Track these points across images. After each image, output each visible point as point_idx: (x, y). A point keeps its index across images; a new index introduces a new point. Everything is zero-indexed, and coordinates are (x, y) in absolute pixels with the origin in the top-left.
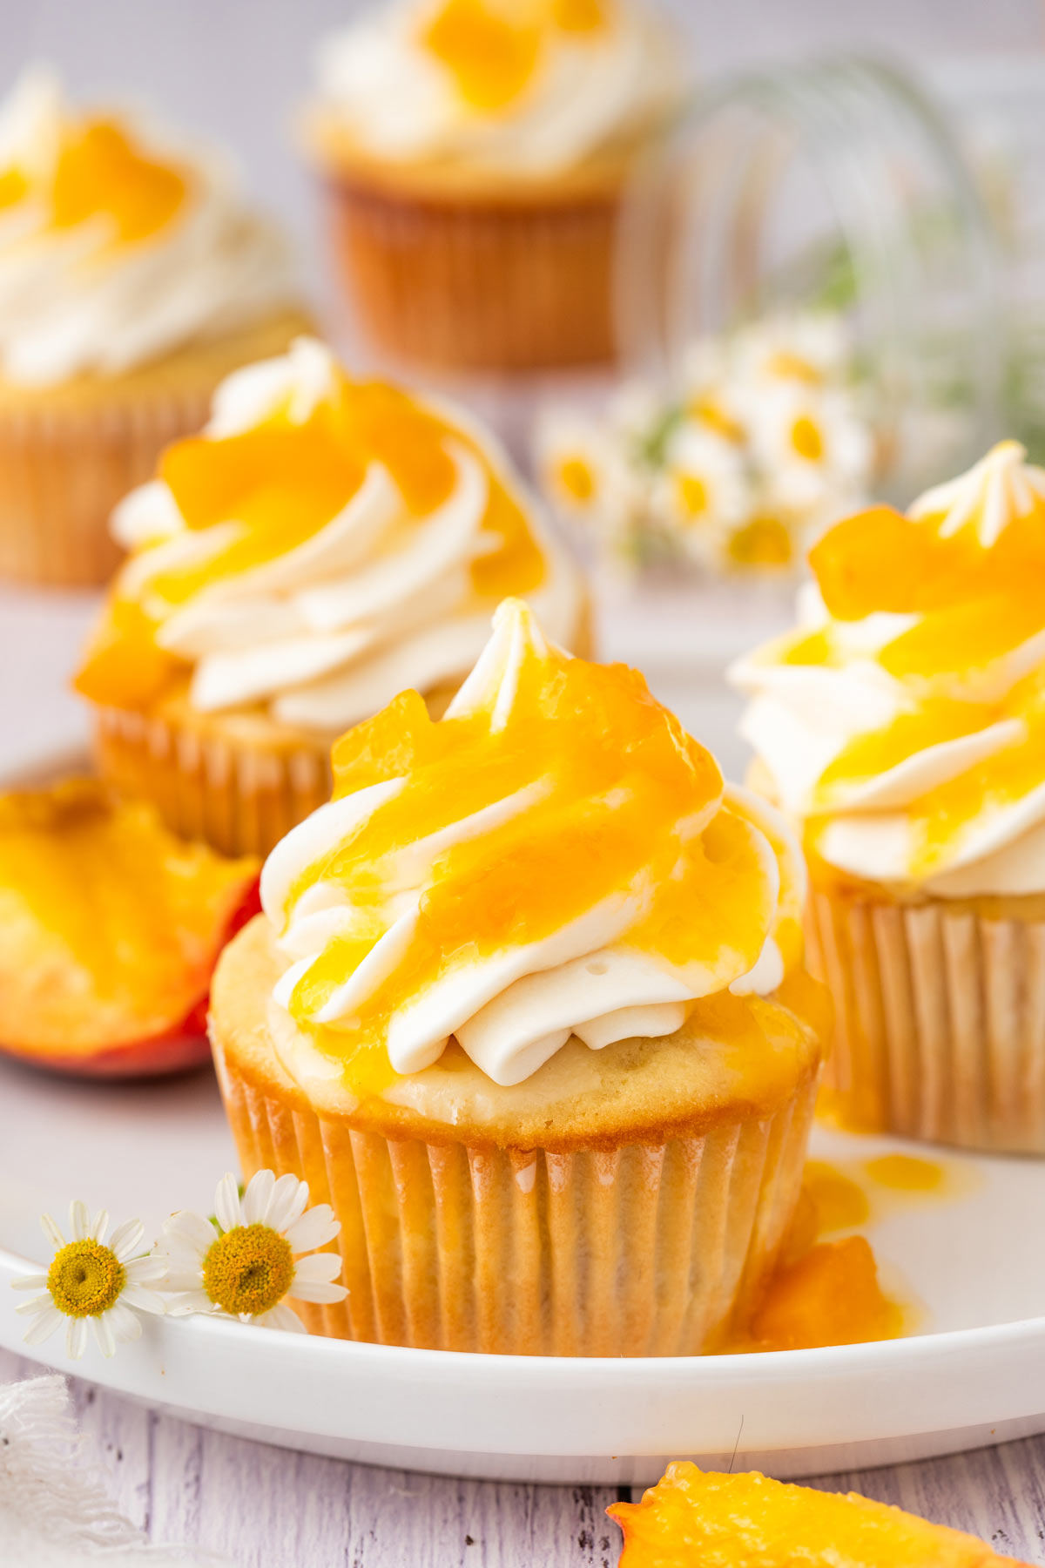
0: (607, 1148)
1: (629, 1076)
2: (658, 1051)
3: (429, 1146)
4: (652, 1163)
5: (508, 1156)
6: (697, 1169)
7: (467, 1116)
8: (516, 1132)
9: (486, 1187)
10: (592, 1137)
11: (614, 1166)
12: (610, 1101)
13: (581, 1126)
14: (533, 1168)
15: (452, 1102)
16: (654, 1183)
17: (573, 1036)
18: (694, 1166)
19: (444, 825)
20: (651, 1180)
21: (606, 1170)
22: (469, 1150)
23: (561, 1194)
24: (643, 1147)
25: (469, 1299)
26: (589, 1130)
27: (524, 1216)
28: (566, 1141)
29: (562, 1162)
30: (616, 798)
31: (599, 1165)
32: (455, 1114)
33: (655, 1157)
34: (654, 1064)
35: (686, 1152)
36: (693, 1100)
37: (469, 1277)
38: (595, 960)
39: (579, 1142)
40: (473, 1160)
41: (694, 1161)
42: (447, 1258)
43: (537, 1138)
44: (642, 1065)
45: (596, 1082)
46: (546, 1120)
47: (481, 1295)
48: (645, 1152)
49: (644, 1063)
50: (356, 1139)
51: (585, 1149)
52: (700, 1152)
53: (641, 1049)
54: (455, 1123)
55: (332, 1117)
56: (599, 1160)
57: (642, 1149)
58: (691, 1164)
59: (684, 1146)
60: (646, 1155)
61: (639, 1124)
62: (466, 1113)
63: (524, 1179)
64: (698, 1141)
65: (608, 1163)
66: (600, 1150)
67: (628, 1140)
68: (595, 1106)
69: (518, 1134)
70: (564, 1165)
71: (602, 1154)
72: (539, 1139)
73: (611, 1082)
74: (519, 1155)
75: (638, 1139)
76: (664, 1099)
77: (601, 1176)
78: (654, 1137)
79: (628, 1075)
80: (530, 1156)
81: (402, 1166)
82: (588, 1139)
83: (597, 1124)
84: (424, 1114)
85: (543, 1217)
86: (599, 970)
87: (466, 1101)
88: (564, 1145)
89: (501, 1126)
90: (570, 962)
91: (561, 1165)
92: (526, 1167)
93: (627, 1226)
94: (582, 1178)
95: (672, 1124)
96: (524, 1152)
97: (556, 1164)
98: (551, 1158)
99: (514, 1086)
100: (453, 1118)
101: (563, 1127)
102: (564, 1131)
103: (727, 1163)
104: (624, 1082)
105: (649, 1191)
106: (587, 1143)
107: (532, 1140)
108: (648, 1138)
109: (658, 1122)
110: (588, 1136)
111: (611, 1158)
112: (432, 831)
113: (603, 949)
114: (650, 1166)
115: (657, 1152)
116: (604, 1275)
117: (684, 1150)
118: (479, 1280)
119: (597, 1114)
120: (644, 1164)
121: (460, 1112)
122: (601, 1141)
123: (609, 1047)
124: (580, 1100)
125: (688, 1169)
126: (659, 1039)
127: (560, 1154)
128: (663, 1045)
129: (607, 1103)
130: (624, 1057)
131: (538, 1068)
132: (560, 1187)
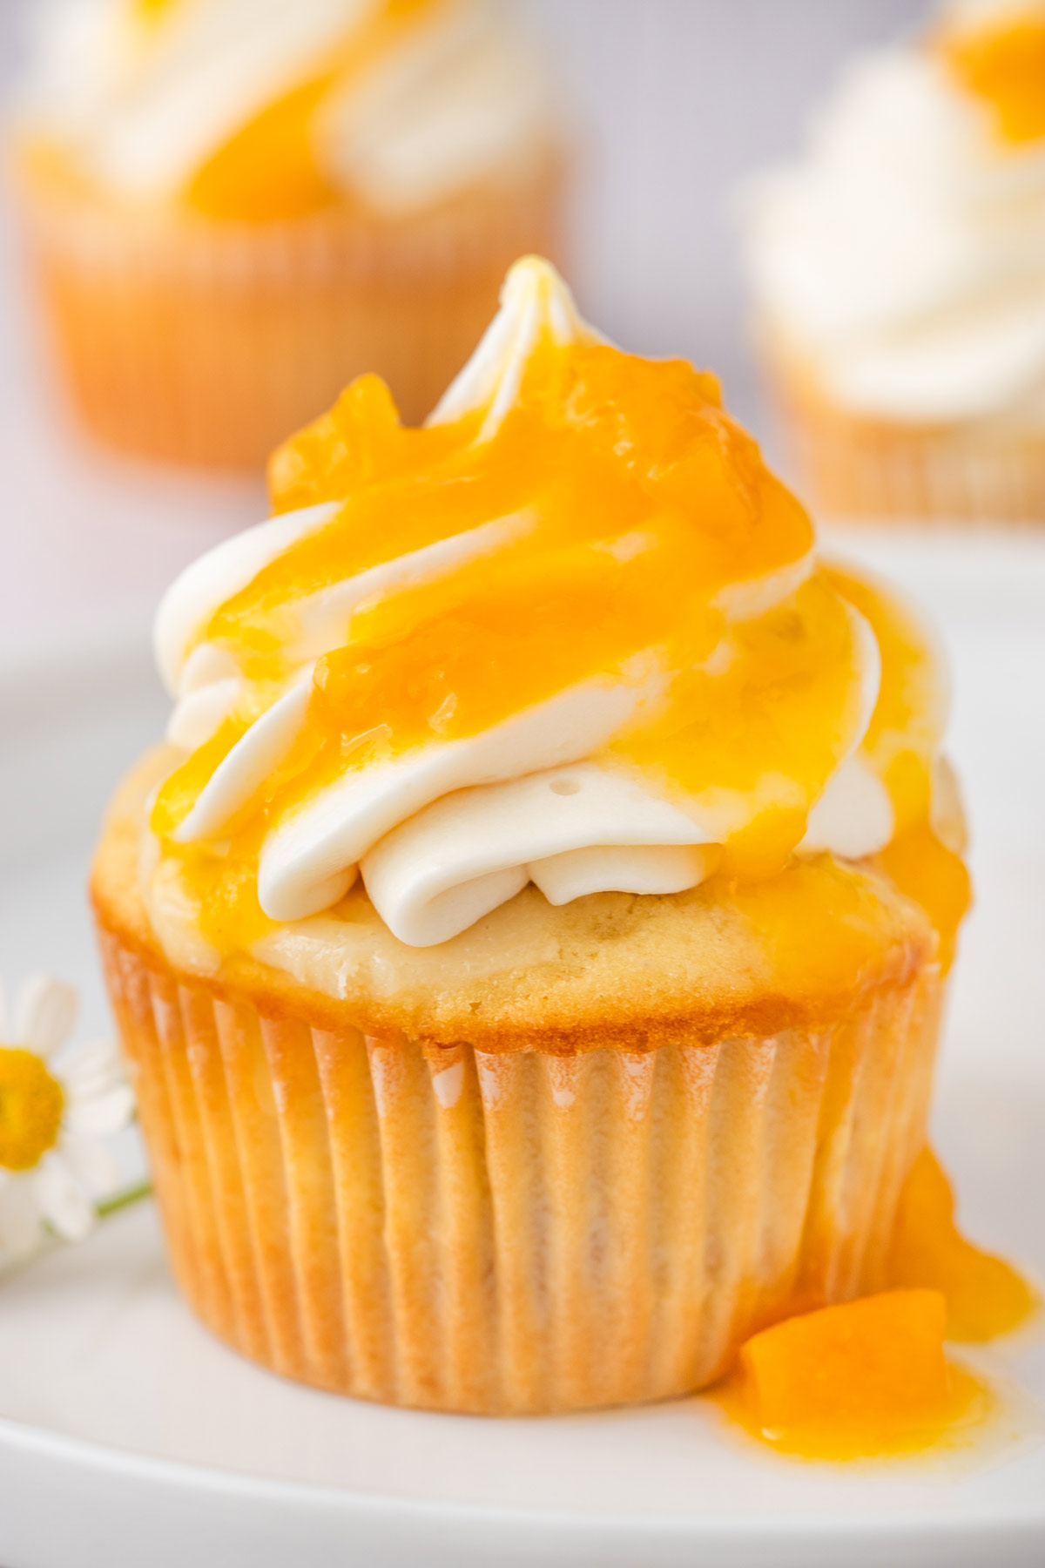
0: (560, 1050)
1: (603, 949)
2: (653, 916)
3: (313, 1030)
4: (633, 1078)
5: (420, 1049)
6: (704, 1095)
7: (362, 987)
8: (430, 1016)
9: (392, 1095)
10: (537, 1031)
11: (574, 1079)
12: (568, 980)
13: (520, 1014)
14: (458, 1070)
15: (341, 964)
16: (637, 1109)
17: (531, 886)
18: (700, 1089)
19: (369, 566)
20: (632, 1105)
21: (561, 1084)
22: (368, 1038)
23: (497, 1112)
24: (620, 1055)
25: (379, 1263)
26: (531, 1020)
27: (447, 1142)
28: (500, 1035)
29: (496, 1065)
30: (629, 546)
31: (552, 1075)
32: (342, 983)
33: (635, 1069)
34: (643, 934)
35: (688, 1068)
36: (695, 990)
37: (378, 1230)
38: (564, 776)
39: (519, 1037)
40: (372, 1053)
41: (699, 1082)
42: (346, 1200)
43: (458, 1027)
44: (626, 934)
45: (550, 953)
46: (471, 1002)
47: (394, 1256)
48: (622, 1062)
49: (631, 931)
50: (223, 1015)
51: (529, 1048)
52: (709, 1071)
53: (630, 912)
54: (343, 995)
55: (192, 981)
56: (552, 1066)
57: (617, 1055)
58: (695, 1086)
59: (685, 1060)
60: (624, 1067)
61: (609, 1017)
62: (361, 980)
63: (444, 1087)
64: (703, 1051)
65: (564, 1072)
66: (552, 1051)
67: (593, 1040)
68: (545, 986)
69: (432, 1019)
70: (499, 1070)
71: (555, 1058)
72: (463, 1028)
73: (575, 955)
74: (435, 1049)
75: (609, 1041)
76: (649, 985)
77: (554, 1091)
78: (634, 1040)
79: (601, 945)
80: (451, 1052)
81: (279, 1056)
82: (533, 1034)
83: (544, 1012)
84: (302, 980)
85: (478, 1147)
86: (563, 789)
87: (360, 965)
88: (501, 1039)
89: (409, 1007)
90: (530, 775)
91: (494, 1070)
92: (445, 1068)
93: (600, 1173)
94: (530, 1094)
95: (660, 1023)
96: (442, 1046)
97: (488, 1068)
98: (482, 1057)
99: (427, 948)
100: (340, 987)
101: (497, 1014)
102: (497, 1019)
103: (756, 1092)
104: (593, 956)
105: (631, 1120)
106: (532, 1040)
107: (451, 1029)
108: (623, 1040)
109: (637, 1018)
110: (531, 1029)
111: (568, 1066)
112: (352, 573)
113: (584, 760)
114: (630, 1082)
115: (639, 1063)
116: (564, 1240)
117: (685, 1065)
118: (390, 1236)
119: (546, 998)
120: (623, 1080)
121: (350, 980)
122: (552, 1038)
123: (579, 903)
124: (525, 976)
125: (691, 1094)
126: (659, 898)
127: (491, 1052)
128: (665, 908)
129: (563, 984)
130: (602, 919)
131: (471, 924)
132: (495, 1103)
